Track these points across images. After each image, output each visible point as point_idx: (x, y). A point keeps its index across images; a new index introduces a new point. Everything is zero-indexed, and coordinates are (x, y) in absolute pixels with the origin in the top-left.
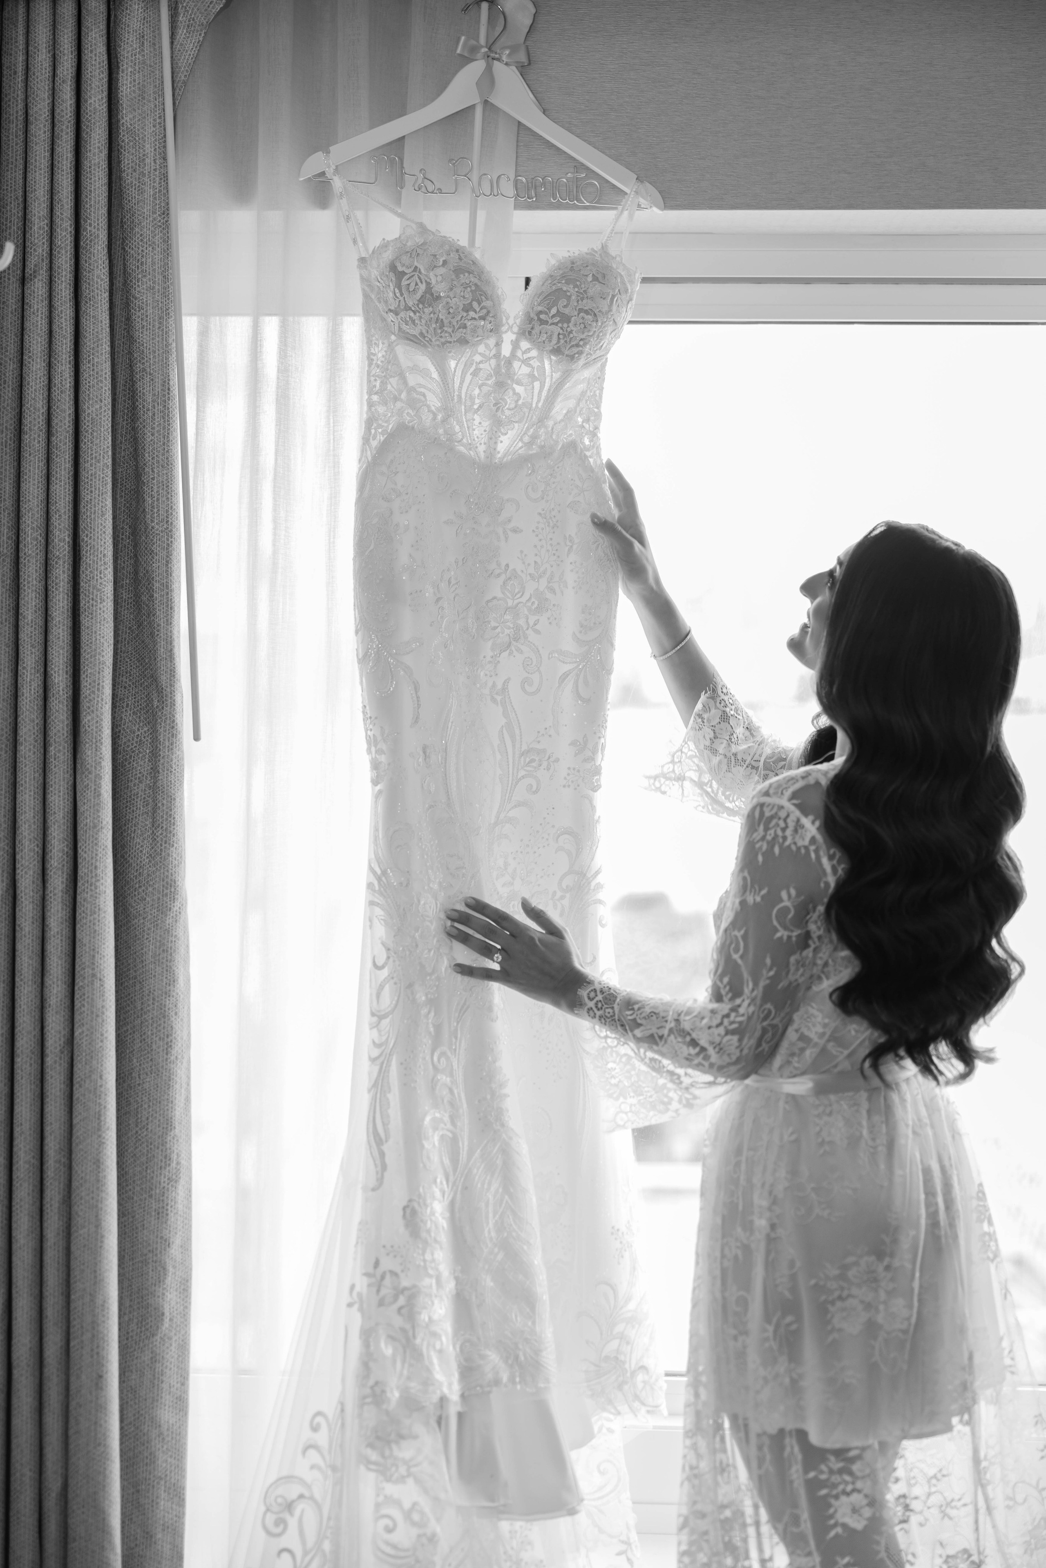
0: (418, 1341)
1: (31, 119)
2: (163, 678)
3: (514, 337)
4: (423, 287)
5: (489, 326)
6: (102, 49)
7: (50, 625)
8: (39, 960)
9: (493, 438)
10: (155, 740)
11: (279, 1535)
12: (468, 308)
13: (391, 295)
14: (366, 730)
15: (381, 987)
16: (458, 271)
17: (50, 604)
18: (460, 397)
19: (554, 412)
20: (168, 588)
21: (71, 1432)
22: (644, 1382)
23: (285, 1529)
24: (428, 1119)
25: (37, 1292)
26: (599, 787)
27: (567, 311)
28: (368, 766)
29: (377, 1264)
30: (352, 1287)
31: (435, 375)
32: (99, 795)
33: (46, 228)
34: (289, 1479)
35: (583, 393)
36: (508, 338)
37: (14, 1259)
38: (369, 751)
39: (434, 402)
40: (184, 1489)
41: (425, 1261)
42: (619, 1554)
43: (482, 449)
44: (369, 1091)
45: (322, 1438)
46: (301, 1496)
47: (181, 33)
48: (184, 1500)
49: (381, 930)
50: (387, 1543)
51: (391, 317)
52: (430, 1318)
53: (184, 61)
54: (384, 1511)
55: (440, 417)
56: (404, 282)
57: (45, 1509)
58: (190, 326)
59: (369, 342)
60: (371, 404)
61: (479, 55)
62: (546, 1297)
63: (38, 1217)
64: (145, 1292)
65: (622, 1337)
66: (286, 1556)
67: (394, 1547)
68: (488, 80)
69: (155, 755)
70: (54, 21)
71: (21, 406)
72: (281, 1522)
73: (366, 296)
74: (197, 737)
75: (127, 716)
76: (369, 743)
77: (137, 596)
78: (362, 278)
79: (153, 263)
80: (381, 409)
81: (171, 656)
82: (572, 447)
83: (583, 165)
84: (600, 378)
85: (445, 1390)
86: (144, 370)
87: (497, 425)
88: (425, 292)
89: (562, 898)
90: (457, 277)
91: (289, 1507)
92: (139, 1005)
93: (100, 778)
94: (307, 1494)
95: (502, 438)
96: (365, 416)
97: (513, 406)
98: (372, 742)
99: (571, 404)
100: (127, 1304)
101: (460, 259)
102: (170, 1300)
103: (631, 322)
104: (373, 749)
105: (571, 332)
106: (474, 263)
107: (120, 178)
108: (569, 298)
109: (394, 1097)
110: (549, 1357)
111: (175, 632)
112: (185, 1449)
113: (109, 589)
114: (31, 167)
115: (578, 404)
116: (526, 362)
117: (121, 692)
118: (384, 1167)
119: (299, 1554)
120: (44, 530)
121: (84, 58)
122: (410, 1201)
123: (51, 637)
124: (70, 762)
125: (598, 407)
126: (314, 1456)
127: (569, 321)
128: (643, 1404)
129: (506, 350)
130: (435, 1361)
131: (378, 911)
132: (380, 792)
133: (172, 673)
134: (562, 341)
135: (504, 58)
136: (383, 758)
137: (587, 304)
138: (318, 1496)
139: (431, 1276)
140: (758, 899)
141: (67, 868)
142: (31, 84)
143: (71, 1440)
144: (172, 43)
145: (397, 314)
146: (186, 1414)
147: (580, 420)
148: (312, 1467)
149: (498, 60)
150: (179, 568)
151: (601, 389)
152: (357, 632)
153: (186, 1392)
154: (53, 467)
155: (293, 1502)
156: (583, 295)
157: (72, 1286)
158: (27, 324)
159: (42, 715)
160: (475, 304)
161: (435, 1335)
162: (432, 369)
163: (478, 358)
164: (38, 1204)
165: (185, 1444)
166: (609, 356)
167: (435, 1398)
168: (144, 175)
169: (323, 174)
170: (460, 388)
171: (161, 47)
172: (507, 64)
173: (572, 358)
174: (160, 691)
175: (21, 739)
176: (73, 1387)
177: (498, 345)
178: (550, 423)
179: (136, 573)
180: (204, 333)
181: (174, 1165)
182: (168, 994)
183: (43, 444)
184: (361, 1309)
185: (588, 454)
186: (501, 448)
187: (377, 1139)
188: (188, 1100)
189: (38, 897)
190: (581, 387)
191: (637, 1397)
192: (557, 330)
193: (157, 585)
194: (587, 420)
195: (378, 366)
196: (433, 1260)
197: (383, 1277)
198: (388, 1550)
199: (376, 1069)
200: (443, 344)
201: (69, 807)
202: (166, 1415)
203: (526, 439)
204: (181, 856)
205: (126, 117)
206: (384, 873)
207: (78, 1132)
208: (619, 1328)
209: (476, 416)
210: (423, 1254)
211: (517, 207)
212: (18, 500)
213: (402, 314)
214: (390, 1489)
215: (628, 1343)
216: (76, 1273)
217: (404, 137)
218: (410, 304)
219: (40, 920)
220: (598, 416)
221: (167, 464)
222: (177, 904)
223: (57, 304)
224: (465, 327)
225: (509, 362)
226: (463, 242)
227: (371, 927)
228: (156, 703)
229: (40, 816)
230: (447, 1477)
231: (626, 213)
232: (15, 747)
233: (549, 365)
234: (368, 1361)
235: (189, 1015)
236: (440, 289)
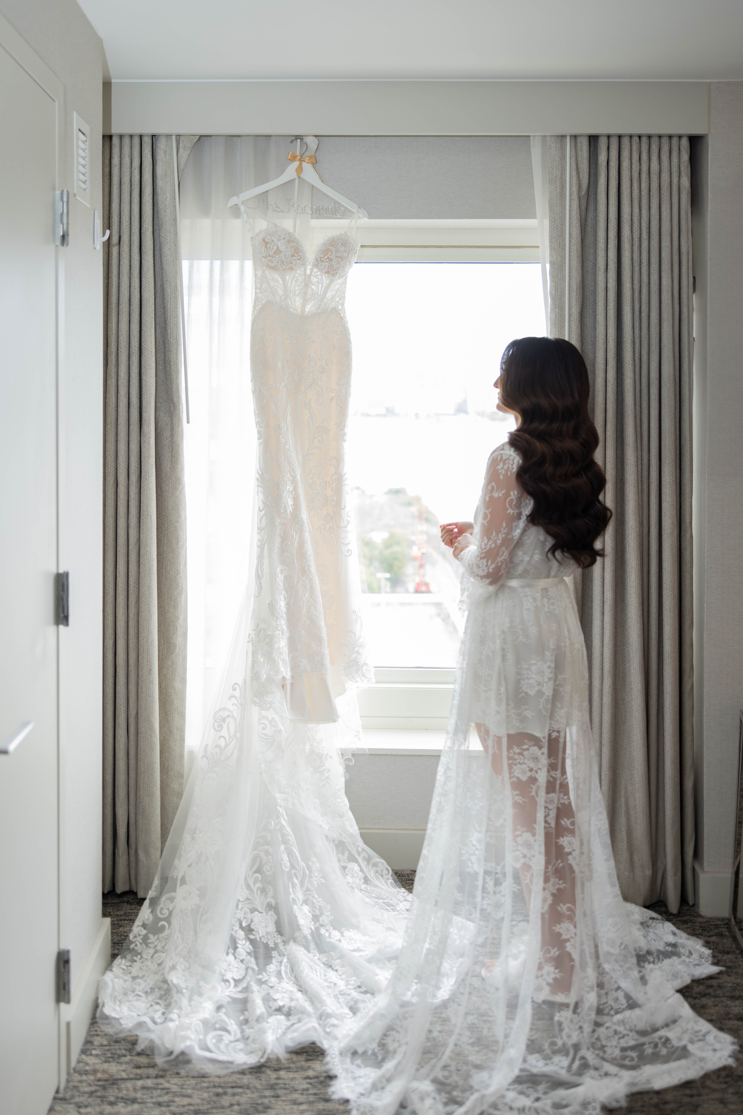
0: (274, 656)
1: (122, 183)
2: (175, 399)
3: (311, 267)
4: (275, 248)
5: (301, 263)
6: (150, 156)
7: (130, 379)
8: (127, 509)
9: (304, 306)
10: (172, 424)
11: (220, 731)
12: (293, 256)
13: (263, 251)
14: (255, 419)
15: (261, 518)
16: (289, 242)
17: (131, 371)
18: (291, 290)
19: (327, 296)
20: (177, 364)
21: (139, 692)
22: (366, 669)
23: (222, 728)
24: (278, 570)
25: (126, 637)
26: (346, 440)
27: (331, 257)
28: (256, 433)
29: (258, 626)
30: (249, 635)
31: (281, 282)
32: (150, 445)
33: (128, 226)
34: (224, 709)
35: (338, 289)
36: (309, 267)
37: (117, 625)
38: (257, 427)
39: (280, 292)
40: (185, 713)
41: (277, 624)
42: (355, 736)
43: (299, 310)
44: (257, 558)
45: (237, 693)
46: (229, 716)
47: (181, 150)
48: (185, 718)
49: (261, 496)
50: (263, 734)
51: (263, 259)
52: (279, 647)
53: (183, 161)
54: (262, 722)
55: (283, 298)
56: (268, 246)
57: (129, 722)
58: (185, 264)
59: (255, 269)
60: (256, 293)
61: (297, 159)
62: (326, 638)
63: (126, 609)
64: (169, 637)
65: (358, 652)
66: (222, 739)
67: (266, 735)
68: (300, 170)
69: (172, 429)
70: (131, 145)
71: (119, 294)
72: (221, 726)
73: (254, 251)
74: (188, 422)
75: (162, 414)
76: (256, 424)
77: (165, 368)
78: (252, 245)
79: (171, 239)
80: (260, 295)
81: (178, 391)
82: (335, 310)
83: (337, 202)
84: (345, 283)
85: (285, 675)
86: (167, 280)
87: (305, 301)
88: (276, 250)
89: (332, 483)
90: (289, 244)
91: (224, 720)
92: (166, 526)
93: (150, 438)
94: (231, 715)
95: (307, 306)
96: (254, 298)
97: (311, 293)
98: (258, 423)
99: (334, 293)
100: (163, 642)
101: (290, 237)
102: (178, 640)
103: (356, 263)
104: (258, 426)
105: (333, 265)
106: (295, 239)
107: (158, 206)
108: (332, 252)
109: (266, 561)
110: (327, 661)
111: (180, 382)
112: (185, 698)
113: (153, 365)
114: (122, 202)
115: (336, 293)
116: (316, 277)
117: (159, 405)
118: (261, 588)
119: (227, 738)
120: (128, 342)
121: (143, 160)
122: (271, 601)
123: (131, 383)
124: (139, 432)
125: (344, 294)
126: (234, 700)
127: (332, 261)
128: (366, 678)
129: (308, 272)
130: (281, 663)
131: (260, 489)
132: (261, 443)
133: (179, 397)
134: (330, 269)
135: (307, 161)
136: (262, 430)
137: (339, 254)
138: (235, 716)
139: (279, 630)
140: (500, 495)
141: (138, 473)
142: (122, 170)
143: (139, 695)
144: (177, 154)
145: (266, 258)
146: (186, 684)
147: (337, 299)
148: (233, 705)
149: (304, 161)
150: (181, 357)
151: (345, 287)
152: (251, 381)
153: (186, 676)
154: (131, 318)
155: (225, 718)
156: (337, 251)
157: (140, 635)
158: (121, 263)
159: (127, 414)
160: (296, 254)
161: (281, 653)
162: (280, 279)
163: (297, 275)
164: (126, 603)
165: (185, 696)
166: (348, 274)
167: (280, 677)
168: (167, 205)
169: (237, 205)
170: (291, 287)
171: (173, 156)
172: (308, 163)
173: (334, 275)
174: (174, 404)
175: (119, 423)
176: (140, 674)
177: (305, 270)
178: (326, 300)
179: (165, 359)
180: (191, 266)
181: (180, 588)
182: (178, 522)
183: (128, 309)
184: (252, 644)
185: (341, 312)
186: (307, 310)
187: (259, 577)
188: (186, 563)
189: (126, 484)
190: (337, 287)
191: (363, 675)
192: (327, 264)
193: (172, 363)
194: (340, 299)
195: (259, 279)
196: (280, 624)
197: (260, 631)
198: (263, 736)
199: (259, 550)
200: (284, 269)
201: (138, 449)
202: (177, 685)
203: (317, 306)
204: (182, 468)
205: (160, 183)
206: (262, 474)
207: (142, 575)
208: (357, 649)
209: (297, 298)
210: (276, 622)
211: (312, 218)
212: (118, 330)
213: (268, 258)
214: (264, 713)
215: (360, 654)
216: (141, 630)
217: (268, 191)
218: (271, 254)
219: (127, 493)
220: (344, 298)
221: (177, 317)
222: (181, 486)
223: (132, 255)
224: (292, 263)
225: (309, 277)
226: (291, 230)
227: (258, 495)
228: (172, 409)
229: (127, 453)
230: (286, 708)
231: (354, 220)
232: (117, 426)
233: (325, 279)
234: (254, 662)
235: (186, 529)
236: (282, 248)
